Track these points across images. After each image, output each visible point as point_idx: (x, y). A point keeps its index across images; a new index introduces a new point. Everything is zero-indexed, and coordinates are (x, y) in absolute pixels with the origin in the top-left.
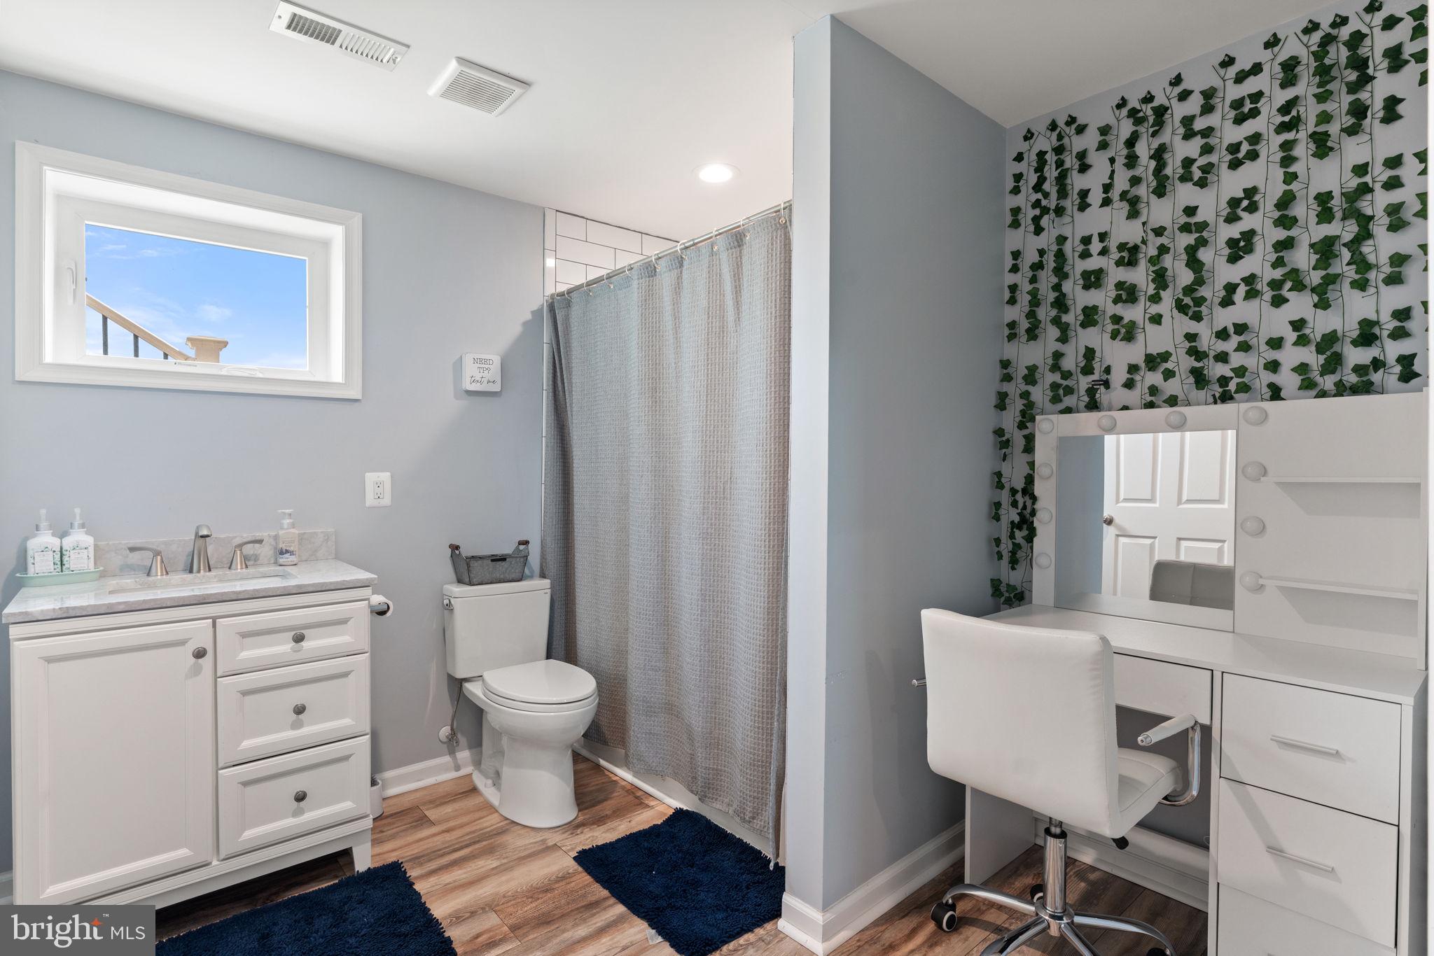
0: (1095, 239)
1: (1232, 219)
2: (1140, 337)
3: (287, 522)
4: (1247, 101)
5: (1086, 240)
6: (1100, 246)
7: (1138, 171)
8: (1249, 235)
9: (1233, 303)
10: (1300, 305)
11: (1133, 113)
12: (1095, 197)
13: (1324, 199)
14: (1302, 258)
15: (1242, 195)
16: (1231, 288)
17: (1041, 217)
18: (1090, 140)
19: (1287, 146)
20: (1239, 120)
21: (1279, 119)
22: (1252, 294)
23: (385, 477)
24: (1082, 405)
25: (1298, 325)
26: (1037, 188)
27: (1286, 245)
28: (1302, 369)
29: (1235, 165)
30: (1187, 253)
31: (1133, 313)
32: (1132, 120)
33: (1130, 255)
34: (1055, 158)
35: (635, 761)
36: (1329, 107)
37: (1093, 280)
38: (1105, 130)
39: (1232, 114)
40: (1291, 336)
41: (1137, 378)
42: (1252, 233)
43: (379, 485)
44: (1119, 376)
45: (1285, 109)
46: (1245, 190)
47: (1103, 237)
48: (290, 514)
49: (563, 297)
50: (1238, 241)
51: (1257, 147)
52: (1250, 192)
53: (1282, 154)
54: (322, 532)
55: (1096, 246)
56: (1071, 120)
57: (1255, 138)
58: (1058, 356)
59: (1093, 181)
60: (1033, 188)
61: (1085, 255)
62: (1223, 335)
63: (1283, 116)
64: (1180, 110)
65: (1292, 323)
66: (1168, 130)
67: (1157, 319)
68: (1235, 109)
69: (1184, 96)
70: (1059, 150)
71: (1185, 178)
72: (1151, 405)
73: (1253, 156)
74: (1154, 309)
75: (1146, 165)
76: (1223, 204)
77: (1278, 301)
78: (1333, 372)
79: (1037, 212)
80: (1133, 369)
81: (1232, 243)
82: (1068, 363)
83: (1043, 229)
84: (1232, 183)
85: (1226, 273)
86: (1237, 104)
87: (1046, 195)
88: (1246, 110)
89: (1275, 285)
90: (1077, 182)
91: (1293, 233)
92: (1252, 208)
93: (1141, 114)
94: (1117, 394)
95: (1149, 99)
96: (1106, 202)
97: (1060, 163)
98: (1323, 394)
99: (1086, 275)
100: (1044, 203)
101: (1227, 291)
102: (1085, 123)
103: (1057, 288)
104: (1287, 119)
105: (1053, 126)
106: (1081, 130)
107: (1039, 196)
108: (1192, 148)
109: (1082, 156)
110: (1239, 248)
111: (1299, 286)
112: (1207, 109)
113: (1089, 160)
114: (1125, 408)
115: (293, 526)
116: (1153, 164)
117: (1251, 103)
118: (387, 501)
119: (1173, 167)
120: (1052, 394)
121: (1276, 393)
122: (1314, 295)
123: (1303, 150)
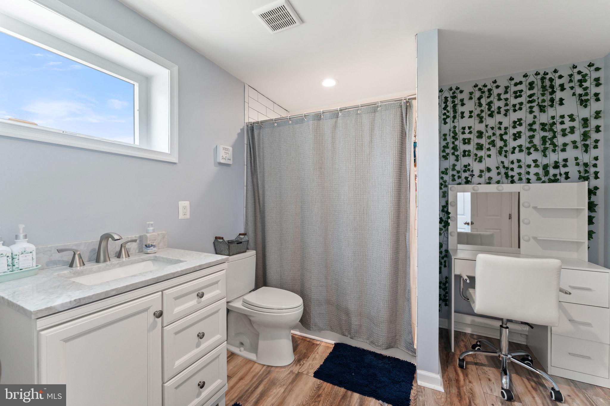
0: (467, 128)
1: (514, 127)
2: (484, 161)
3: (151, 229)
4: (518, 92)
5: (464, 128)
6: (469, 131)
7: (482, 108)
8: (519, 133)
9: (515, 153)
10: (536, 155)
11: (480, 89)
12: (467, 115)
13: (543, 125)
14: (537, 141)
15: (517, 120)
16: (514, 148)
17: (446, 118)
18: (465, 96)
19: (531, 107)
20: (516, 97)
21: (528, 99)
22: (521, 151)
23: (187, 203)
24: (463, 182)
25: (535, 161)
26: (445, 109)
27: (532, 137)
28: (537, 174)
29: (515, 111)
30: (500, 136)
31: (480, 153)
32: (480, 92)
33: (480, 134)
34: (452, 100)
35: (313, 326)
36: (545, 98)
37: (466, 141)
38: (471, 93)
39: (514, 95)
40: (533, 164)
41: (483, 174)
42: (520, 132)
43: (185, 208)
44: (477, 173)
45: (530, 96)
46: (518, 119)
47: (470, 128)
48: (152, 224)
49: (258, 124)
50: (516, 134)
51: (522, 107)
52: (520, 120)
53: (530, 110)
54: (161, 234)
55: (467, 131)
56: (457, 88)
57: (521, 104)
58: (454, 165)
59: (466, 109)
60: (443, 109)
61: (463, 133)
62: (512, 162)
63: (529, 98)
64: (496, 92)
65: (533, 160)
66: (492, 97)
67: (489, 156)
68: (515, 94)
69: (498, 87)
70: (454, 97)
71: (499, 113)
72: (489, 183)
73: (520, 109)
74: (488, 153)
75: (485, 107)
76: (511, 122)
77: (529, 154)
78: (547, 176)
79: (445, 117)
80: (481, 171)
81: (514, 135)
82: (458, 168)
83: (447, 123)
84: (514, 116)
85: (512, 144)
86: (515, 92)
87: (448, 112)
88: (518, 95)
89: (528, 149)
90: (460, 109)
91: (534, 134)
92: (521, 125)
93: (482, 90)
94: (476, 179)
95: (485, 86)
96: (471, 117)
97: (453, 102)
98: (544, 182)
99: (464, 140)
100: (447, 114)
101: (513, 149)
102: (463, 90)
103: (453, 143)
104: (531, 99)
105: (451, 89)
106: (461, 92)
107: (445, 111)
108: (501, 104)
109: (462, 100)
110: (517, 136)
111: (536, 150)
112: (506, 92)
113: (465, 102)
114: (480, 184)
115: (154, 231)
116: (487, 107)
117: (519, 93)
118: (188, 216)
119: (494, 108)
120: (452, 178)
121: (529, 181)
122: (542, 153)
123: (536, 109)
